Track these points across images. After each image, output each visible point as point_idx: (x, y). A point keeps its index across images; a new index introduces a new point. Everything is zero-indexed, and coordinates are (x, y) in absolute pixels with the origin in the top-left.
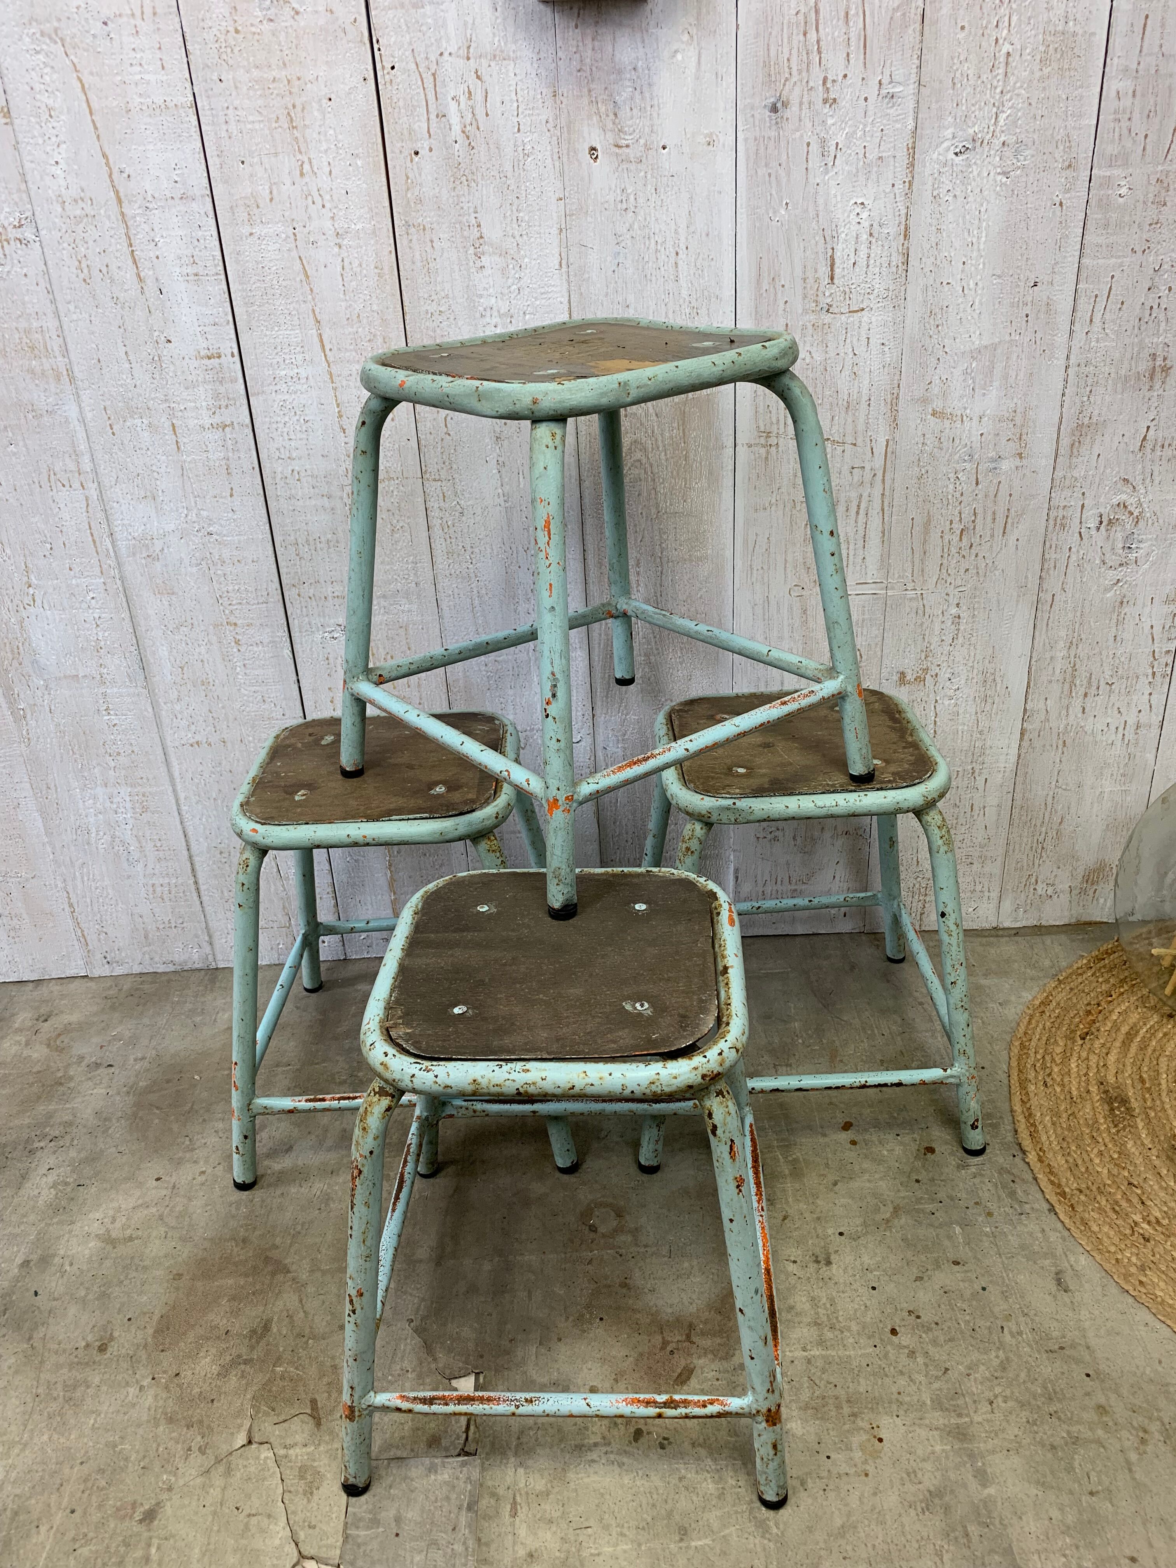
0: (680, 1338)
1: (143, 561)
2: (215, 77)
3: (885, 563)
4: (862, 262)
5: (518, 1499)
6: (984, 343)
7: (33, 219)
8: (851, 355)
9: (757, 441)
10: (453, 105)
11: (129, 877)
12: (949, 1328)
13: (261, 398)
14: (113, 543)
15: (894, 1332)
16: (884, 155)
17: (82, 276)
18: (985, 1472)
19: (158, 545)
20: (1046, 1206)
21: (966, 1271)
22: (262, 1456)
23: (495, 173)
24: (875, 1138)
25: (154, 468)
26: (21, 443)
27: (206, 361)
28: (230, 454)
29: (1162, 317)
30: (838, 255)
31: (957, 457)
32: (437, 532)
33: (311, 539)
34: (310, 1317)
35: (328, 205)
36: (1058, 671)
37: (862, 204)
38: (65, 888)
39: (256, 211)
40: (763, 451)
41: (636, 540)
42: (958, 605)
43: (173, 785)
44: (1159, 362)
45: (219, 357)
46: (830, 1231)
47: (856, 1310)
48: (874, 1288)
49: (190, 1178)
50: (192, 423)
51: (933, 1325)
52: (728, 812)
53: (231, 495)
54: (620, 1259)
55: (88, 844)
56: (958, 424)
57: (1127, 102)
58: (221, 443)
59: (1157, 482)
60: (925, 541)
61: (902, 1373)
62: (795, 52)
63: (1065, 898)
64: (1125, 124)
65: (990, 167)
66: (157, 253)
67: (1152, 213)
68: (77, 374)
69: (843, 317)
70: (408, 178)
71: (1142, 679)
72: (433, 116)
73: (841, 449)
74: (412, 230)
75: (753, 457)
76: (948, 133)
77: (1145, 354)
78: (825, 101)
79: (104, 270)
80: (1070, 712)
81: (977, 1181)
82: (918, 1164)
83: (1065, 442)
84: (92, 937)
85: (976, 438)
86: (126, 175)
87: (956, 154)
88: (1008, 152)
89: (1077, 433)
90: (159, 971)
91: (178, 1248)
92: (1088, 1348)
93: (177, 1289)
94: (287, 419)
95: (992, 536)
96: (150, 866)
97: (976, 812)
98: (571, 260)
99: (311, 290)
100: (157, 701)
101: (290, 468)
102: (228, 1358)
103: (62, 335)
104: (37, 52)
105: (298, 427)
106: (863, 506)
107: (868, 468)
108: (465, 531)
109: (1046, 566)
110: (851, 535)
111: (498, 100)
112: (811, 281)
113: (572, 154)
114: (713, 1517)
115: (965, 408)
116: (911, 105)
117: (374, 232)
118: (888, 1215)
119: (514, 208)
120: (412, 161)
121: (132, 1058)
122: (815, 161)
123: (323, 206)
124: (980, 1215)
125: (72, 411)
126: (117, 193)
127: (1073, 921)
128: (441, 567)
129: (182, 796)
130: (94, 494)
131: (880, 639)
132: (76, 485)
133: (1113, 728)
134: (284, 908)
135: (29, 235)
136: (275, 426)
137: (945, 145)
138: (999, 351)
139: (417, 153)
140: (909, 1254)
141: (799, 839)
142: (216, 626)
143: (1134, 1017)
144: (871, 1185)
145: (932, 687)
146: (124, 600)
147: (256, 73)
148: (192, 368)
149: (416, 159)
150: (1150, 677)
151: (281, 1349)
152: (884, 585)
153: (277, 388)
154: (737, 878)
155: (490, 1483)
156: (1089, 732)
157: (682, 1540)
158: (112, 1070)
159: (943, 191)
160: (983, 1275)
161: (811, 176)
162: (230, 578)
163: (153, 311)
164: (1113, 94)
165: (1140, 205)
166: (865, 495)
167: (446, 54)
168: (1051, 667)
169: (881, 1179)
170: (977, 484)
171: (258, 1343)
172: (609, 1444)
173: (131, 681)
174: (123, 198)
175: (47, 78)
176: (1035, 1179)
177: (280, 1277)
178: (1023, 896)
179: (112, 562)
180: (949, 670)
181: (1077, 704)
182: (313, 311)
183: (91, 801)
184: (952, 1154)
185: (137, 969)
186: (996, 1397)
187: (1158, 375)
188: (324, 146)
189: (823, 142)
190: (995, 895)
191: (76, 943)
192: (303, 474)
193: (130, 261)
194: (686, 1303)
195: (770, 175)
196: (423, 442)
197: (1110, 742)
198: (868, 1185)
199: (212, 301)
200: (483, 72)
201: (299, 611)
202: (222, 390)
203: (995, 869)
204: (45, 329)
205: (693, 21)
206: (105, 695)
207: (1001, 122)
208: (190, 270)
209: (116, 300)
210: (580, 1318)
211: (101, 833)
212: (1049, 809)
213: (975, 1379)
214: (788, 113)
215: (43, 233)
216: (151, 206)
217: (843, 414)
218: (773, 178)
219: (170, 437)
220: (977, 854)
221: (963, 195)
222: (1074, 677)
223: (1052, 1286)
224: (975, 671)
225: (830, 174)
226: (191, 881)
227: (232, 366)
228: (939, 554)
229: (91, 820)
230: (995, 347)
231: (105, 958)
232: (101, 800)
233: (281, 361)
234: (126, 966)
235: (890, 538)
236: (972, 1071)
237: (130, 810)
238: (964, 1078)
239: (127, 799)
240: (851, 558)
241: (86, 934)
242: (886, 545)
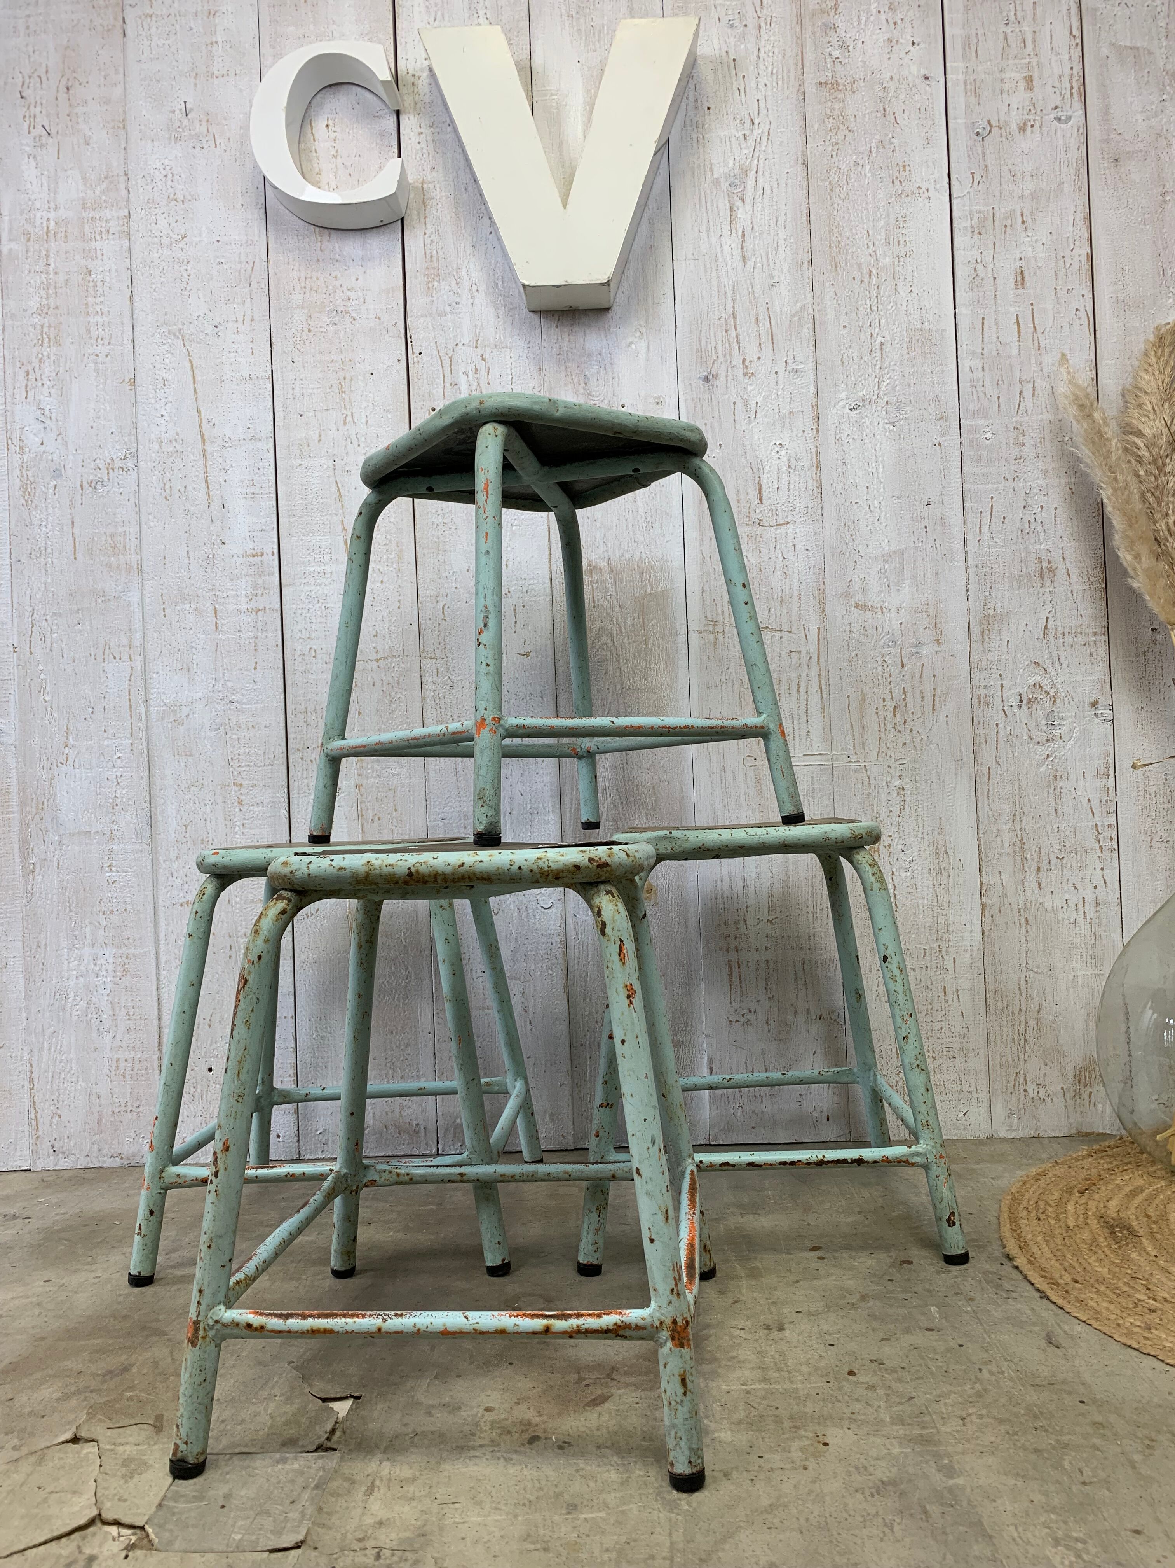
0: (599, 1376)
1: (170, 726)
2: (290, 360)
3: (828, 737)
4: (784, 487)
5: (377, 1483)
6: (893, 548)
7: (136, 455)
8: (781, 559)
9: (707, 629)
10: (464, 377)
11: (96, 1049)
12: (918, 1371)
13: (291, 589)
14: (146, 708)
15: (851, 1373)
16: (794, 410)
17: (164, 494)
18: (952, 1467)
19: (185, 710)
20: (1037, 1295)
21: (942, 1335)
22: (84, 1451)
24: (845, 1255)
25: (194, 645)
26: (87, 623)
27: (251, 559)
28: (259, 634)
29: (1039, 528)
30: (764, 482)
31: (881, 643)
32: (429, 703)
33: (319, 708)
35: (362, 445)
36: (1007, 845)
37: (780, 444)
38: (30, 1060)
39: (306, 449)
40: (712, 637)
42: (900, 776)
43: (157, 947)
44: (1045, 564)
45: (262, 555)
46: (786, 1310)
47: (809, 1359)
48: (832, 1345)
49: (81, 1281)
50: (231, 608)
51: (899, 1369)
53: (255, 668)
55: (64, 1009)
56: (879, 615)
57: (980, 374)
59: (1065, 665)
60: (862, 717)
61: (857, 1400)
62: (720, 343)
63: (1059, 1102)
64: (980, 389)
65: (879, 419)
66: (226, 478)
67: (1015, 451)
68: (146, 568)
69: (772, 529)
71: (1091, 853)
72: (448, 385)
73: (778, 636)
75: (703, 642)
76: (843, 395)
77: (1032, 557)
78: (745, 374)
79: (182, 490)
80: (1027, 888)
82: (893, 1270)
83: (976, 629)
84: (45, 1120)
85: (896, 627)
86: (212, 424)
87: (851, 410)
88: (891, 408)
89: (986, 623)
90: (105, 1165)
91: (50, 1322)
92: (1083, 1384)
93: (37, 1346)
94: (310, 606)
95: (923, 713)
96: (119, 1037)
97: (949, 997)
99: (342, 506)
100: (157, 859)
101: (308, 647)
102: (74, 1389)
103: (139, 538)
104: (163, 344)
105: (318, 612)
106: (803, 684)
107: (804, 651)
108: (453, 702)
109: (977, 741)
110: (795, 710)
111: (498, 374)
112: (743, 502)
114: (611, 1498)
115: (884, 602)
116: (812, 377)
118: (854, 1301)
120: (429, 414)
121: (53, 1213)
122: (741, 414)
123: (359, 446)
124: (960, 1300)
125: (135, 598)
126: (203, 436)
127: (1073, 1131)
129: (163, 959)
130: (138, 665)
131: (831, 808)
132: (125, 657)
133: (1072, 904)
135: (131, 466)
136: (300, 611)
137: (841, 403)
138: (906, 555)
139: (433, 410)
140: (875, 1324)
141: (772, 1023)
142: (224, 786)
143: (1140, 1182)
144: (838, 1283)
145: (887, 859)
146: (146, 760)
147: (319, 357)
148: (238, 564)
150: (1098, 851)
151: (137, 1382)
152: (829, 757)
153: (306, 581)
154: (711, 1065)
155: (346, 1471)
156: (1049, 909)
157: (569, 1513)
158: (29, 1220)
159: (844, 436)
160: (961, 1337)
161: (738, 426)
162: (243, 741)
163: (214, 520)
164: (967, 369)
165: (1004, 446)
166: (804, 675)
167: (460, 345)
168: (999, 839)
169: (849, 1279)
170: (903, 666)
171: (111, 1378)
172: (498, 1445)
173: (137, 837)
174: (207, 440)
175: (167, 361)
176: (1025, 1277)
178: (1014, 1098)
179: (142, 726)
180: (901, 842)
181: (1032, 878)
182: (342, 521)
183: (76, 963)
184: (931, 1263)
185: (82, 1163)
186: (969, 1415)
187: (1046, 576)
188: (364, 404)
189: (746, 402)
190: (983, 1096)
191: (26, 1127)
192: (318, 651)
193: (203, 485)
195: (706, 424)
196: (423, 626)
197: (1072, 920)
198: (833, 1283)
200: (487, 356)
201: (299, 773)
202: (260, 581)
203: (977, 1063)
204: (127, 533)
205: (642, 323)
206: (111, 851)
207: (883, 388)
208: (250, 490)
209: (187, 512)
210: (487, 1363)
211: (78, 999)
212: (1024, 995)
213: (945, 1404)
214: (717, 382)
215: (141, 463)
216: (227, 445)
217: (778, 607)
218: (708, 426)
219: (211, 619)
220: (957, 1046)
221: (860, 438)
222: (1023, 850)
223: (1043, 1343)
224: (926, 843)
225: (753, 424)
226: (156, 1057)
227: (271, 563)
228: (877, 729)
229: (72, 983)
230: (903, 552)
231: (53, 1147)
232: (86, 961)
233: (312, 560)
234: (72, 1158)
235: (830, 713)
236: (939, 1148)
237: (111, 973)
238: (931, 1158)
239: (111, 961)
240: (796, 731)
241: (39, 1116)
242: (827, 720)
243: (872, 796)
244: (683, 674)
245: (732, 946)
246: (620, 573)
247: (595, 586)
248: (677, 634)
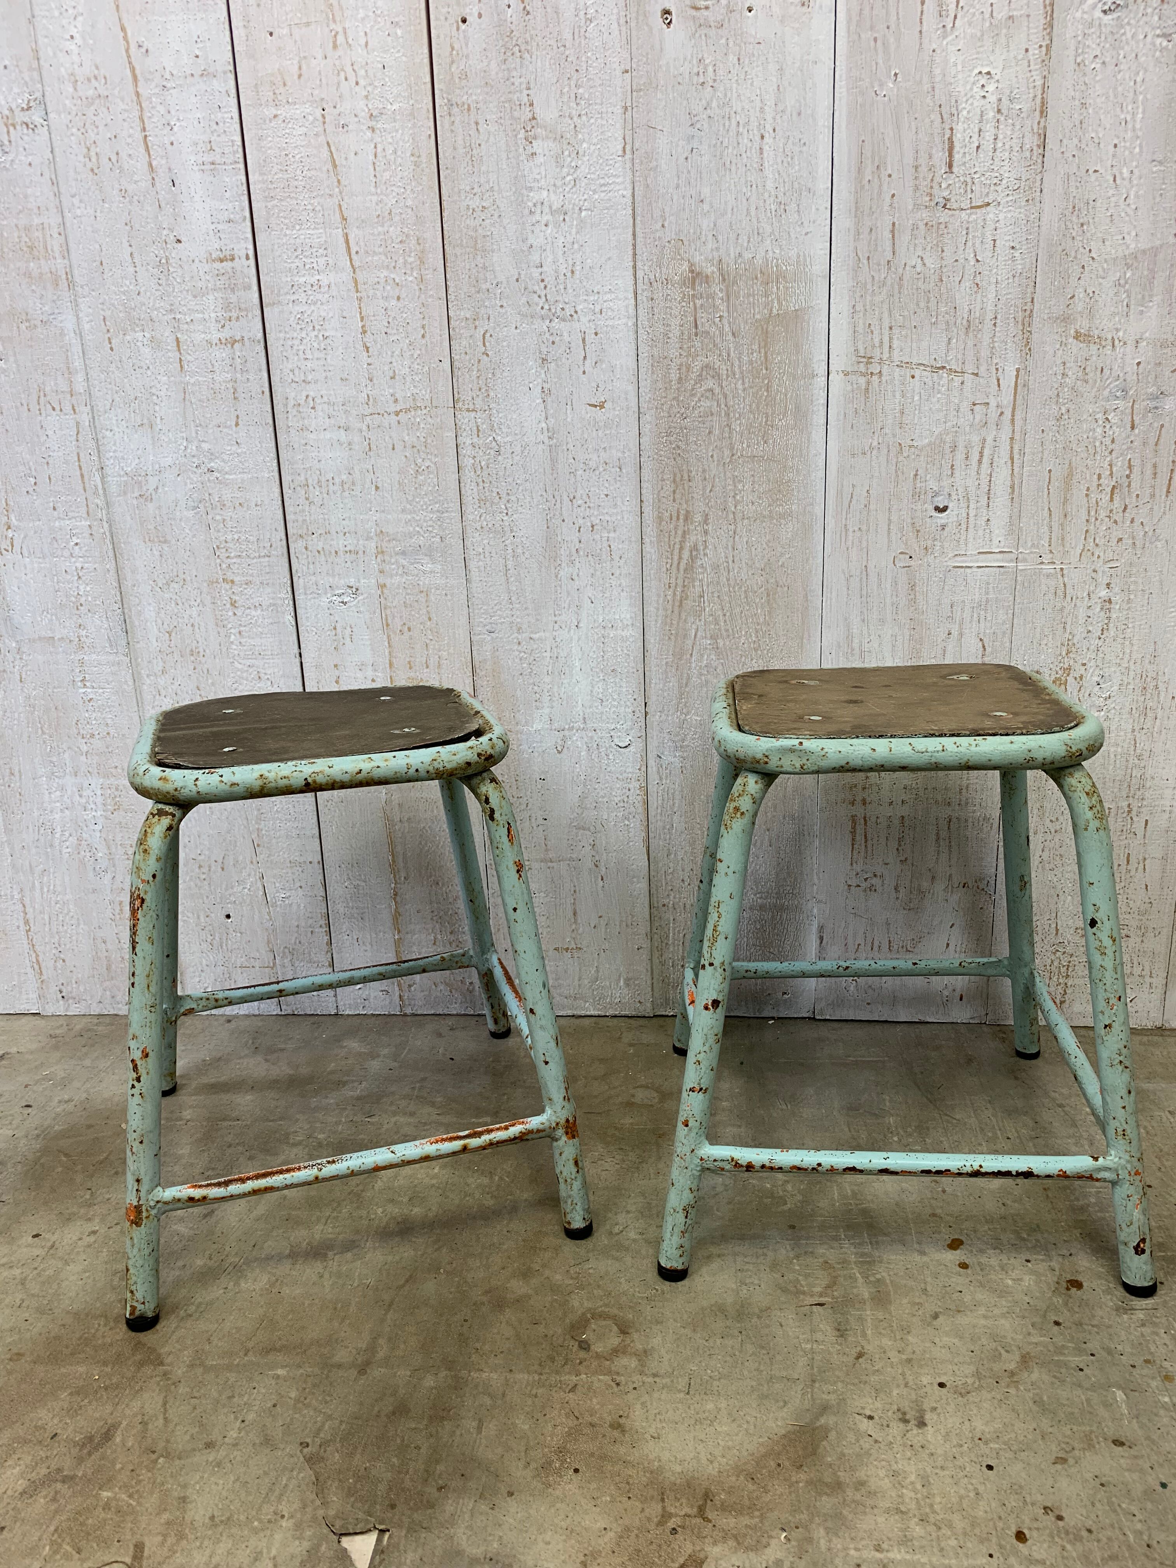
0: (688, 1510)
1: (135, 502)
3: (1014, 528)
4: (987, 145)
6: (1142, 246)
7: (42, 100)
8: (973, 262)
9: (856, 369)
11: (94, 891)
12: (1109, 1539)
13: (276, 310)
14: (103, 478)
15: (1020, 1536)
16: (1015, 13)
17: (89, 165)
19: (153, 482)
21: (1136, 1457)
23: (552, 42)
24: (994, 1262)
25: (154, 390)
26: (12, 359)
27: (217, 265)
28: (239, 376)
30: (958, 137)
31: (1106, 393)
32: (468, 475)
33: (323, 480)
34: (171, 1426)
35: (362, 82)
37: (988, 73)
38: (22, 900)
39: (282, 90)
40: (862, 381)
41: (704, 489)
42: (1108, 585)
45: (233, 259)
46: (925, 1380)
47: (961, 1498)
48: (990, 1468)
49: (75, 1238)
50: (199, 337)
51: (1084, 1533)
52: (792, 756)
53: (237, 424)
54: (616, 1389)
55: (51, 846)
56: (1108, 350)
58: (228, 362)
60: (1066, 500)
65: (1147, 29)
66: (172, 138)
68: (78, 279)
69: (963, 214)
70: (453, 49)
73: (958, 380)
74: (455, 110)
75: (849, 388)
79: (114, 159)
81: (1146, 1330)
82: (1058, 1301)
84: (48, 964)
85: (1131, 368)
86: (143, 50)
87: (1105, 12)
88: (1169, 11)
90: (120, 1013)
91: (31, 1320)
93: (9, 1373)
94: (304, 335)
95: (1153, 496)
96: (119, 878)
97: (1135, 866)
98: (637, 145)
99: (339, 181)
100: (139, 673)
101: (304, 394)
102: (44, 1471)
103: (63, 233)
105: (315, 344)
106: (986, 452)
107: (993, 403)
108: (501, 473)
110: (972, 490)
112: (923, 169)
113: (641, 18)
115: (1117, 330)
117: (412, 114)
118: (1012, 1366)
119: (573, 83)
120: (458, 29)
121: (56, 1100)
122: (931, 22)
123: (357, 83)
124: (1153, 1378)
125: (69, 323)
126: (133, 70)
128: (471, 517)
130: (85, 419)
131: (1009, 626)
132: (68, 408)
134: (268, 942)
135: (38, 120)
136: (290, 343)
138: (1161, 256)
139: (464, 21)
140: (1045, 1424)
141: (902, 890)
142: (211, 583)
144: (989, 1323)
145: (1075, 693)
146: (111, 547)
148: (201, 273)
149: (463, 27)
151: (118, 1466)
152: (1013, 556)
153: (295, 297)
154: (821, 938)
158: (30, 1110)
159: (1089, 57)
160: (1161, 1465)
161: (925, 41)
162: (229, 524)
163: (163, 205)
166: (990, 440)
169: (1003, 1316)
170: (1133, 428)
173: (111, 646)
174: (139, 77)
177: (148, 1370)
179: (100, 502)
180: (1097, 672)
182: (340, 206)
183: (58, 794)
184: (1108, 1291)
185: (96, 1010)
188: (362, 13)
190: (1159, 982)
191: (29, 970)
192: (318, 401)
193: (142, 150)
194: (704, 1461)
195: (875, 40)
196: (456, 364)
198: (983, 1322)
199: (227, 195)
201: (305, 568)
202: (233, 298)
204: (46, 225)
206: (82, 662)
208: (208, 158)
209: (124, 192)
210: (546, 1466)
211: (67, 834)
215: (52, 116)
216: (168, 85)
217: (962, 333)
218: (879, 42)
219: (174, 355)
220: (1137, 923)
221: (1114, 61)
224: (1132, 673)
225: (950, 38)
227: (246, 270)
228: (1084, 517)
229: (57, 816)
230: (1155, 251)
231: (61, 992)
232: (69, 792)
233: (301, 265)
234: (83, 1003)
235: (1021, 495)
236: (1136, 1163)
237: (100, 806)
238: (1123, 1174)
239: (99, 792)
240: (971, 519)
241: (40, 959)
242: (1016, 505)
243: (1066, 611)
244: (818, 435)
245: (859, 799)
246: (735, 282)
247: (698, 302)
248: (813, 376)
